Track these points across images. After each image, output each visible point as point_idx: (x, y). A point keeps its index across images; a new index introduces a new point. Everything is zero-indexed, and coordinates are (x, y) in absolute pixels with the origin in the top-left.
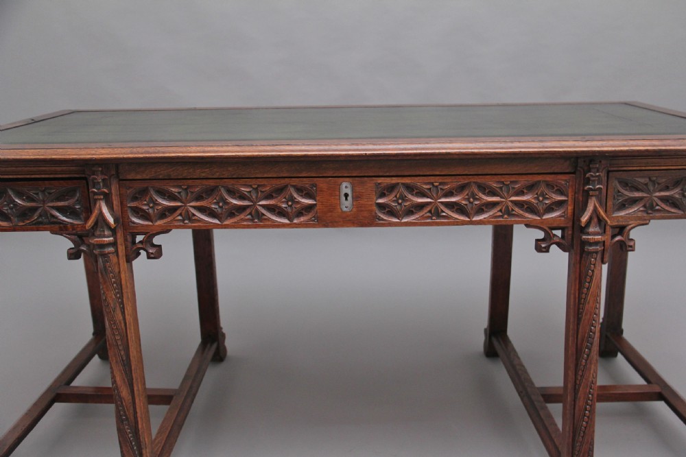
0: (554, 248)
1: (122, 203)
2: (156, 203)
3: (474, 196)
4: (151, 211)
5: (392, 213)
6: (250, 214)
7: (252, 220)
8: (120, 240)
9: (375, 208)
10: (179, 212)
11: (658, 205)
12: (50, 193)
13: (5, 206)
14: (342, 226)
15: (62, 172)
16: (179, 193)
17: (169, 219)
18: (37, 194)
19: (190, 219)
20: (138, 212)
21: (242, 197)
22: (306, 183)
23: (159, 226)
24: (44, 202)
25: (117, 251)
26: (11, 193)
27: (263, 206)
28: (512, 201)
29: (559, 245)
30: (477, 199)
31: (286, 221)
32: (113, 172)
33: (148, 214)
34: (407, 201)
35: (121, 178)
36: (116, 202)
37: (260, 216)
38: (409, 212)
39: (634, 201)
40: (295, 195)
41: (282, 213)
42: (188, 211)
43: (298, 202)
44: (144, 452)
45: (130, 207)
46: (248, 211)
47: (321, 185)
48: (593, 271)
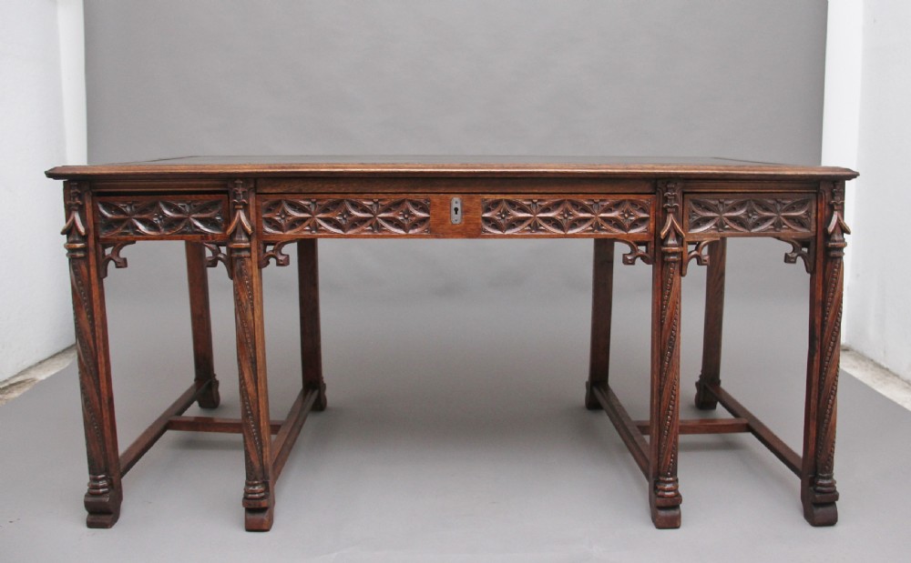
0: (639, 260)
1: (257, 214)
2: (287, 215)
3: (567, 211)
4: (282, 222)
5: (496, 226)
6: (371, 225)
7: (372, 231)
8: (254, 248)
9: (481, 221)
10: (307, 223)
11: (727, 224)
12: (195, 206)
13: (156, 216)
14: (452, 237)
15: (207, 186)
16: (309, 205)
17: (298, 230)
18: (184, 206)
19: (317, 230)
20: (271, 222)
21: (364, 210)
22: (421, 198)
23: (289, 235)
24: (190, 214)
25: (250, 257)
26: (162, 206)
27: (382, 218)
28: (601, 218)
29: (643, 258)
30: (570, 215)
31: (402, 232)
32: (252, 186)
33: (280, 224)
34: (509, 215)
35: (258, 191)
36: (252, 213)
37: (379, 227)
38: (511, 226)
39: (706, 220)
40: (411, 209)
41: (399, 225)
42: (315, 222)
43: (414, 215)
44: (264, 450)
45: (265, 218)
46: (369, 223)
47: (435, 200)
48: (672, 279)
